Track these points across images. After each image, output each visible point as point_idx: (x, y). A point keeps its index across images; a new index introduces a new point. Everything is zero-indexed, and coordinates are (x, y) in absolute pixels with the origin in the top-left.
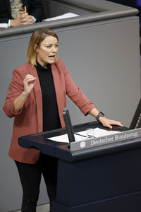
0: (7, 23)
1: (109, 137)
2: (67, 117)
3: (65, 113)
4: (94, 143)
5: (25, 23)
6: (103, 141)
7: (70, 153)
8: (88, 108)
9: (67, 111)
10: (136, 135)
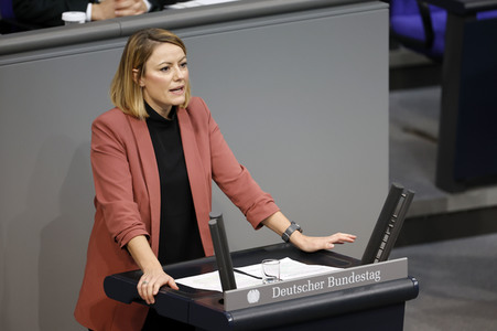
0: (84, 10)
1: (315, 279)
2: (218, 231)
3: (214, 222)
4: (281, 292)
5: (126, 12)
6: (301, 289)
7: (223, 316)
8: (264, 212)
9: (219, 219)
10: (376, 277)
